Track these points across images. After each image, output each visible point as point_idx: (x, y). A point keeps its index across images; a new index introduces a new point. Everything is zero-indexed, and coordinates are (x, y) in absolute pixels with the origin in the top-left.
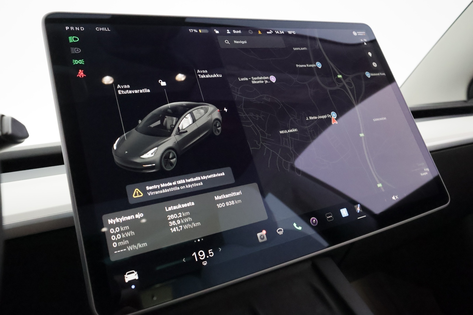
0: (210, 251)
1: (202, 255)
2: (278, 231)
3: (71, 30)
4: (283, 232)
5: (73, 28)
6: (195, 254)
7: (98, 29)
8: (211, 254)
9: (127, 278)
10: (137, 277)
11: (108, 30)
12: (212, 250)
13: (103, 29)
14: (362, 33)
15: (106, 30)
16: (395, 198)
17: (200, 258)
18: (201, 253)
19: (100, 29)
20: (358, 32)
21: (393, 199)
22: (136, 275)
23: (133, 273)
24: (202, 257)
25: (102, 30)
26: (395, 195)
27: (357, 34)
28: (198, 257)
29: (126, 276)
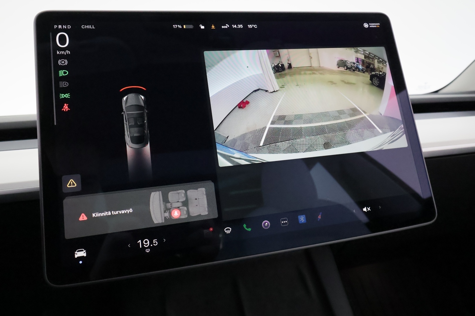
0: (154, 241)
1: (147, 243)
2: (226, 230)
3: (59, 28)
4: (230, 231)
5: (61, 26)
6: (140, 241)
7: (83, 27)
8: (155, 243)
9: (76, 255)
10: (85, 255)
11: (93, 28)
12: (156, 240)
13: (89, 27)
14: (375, 25)
15: (91, 28)
16: (367, 209)
17: (145, 246)
18: (146, 242)
19: (86, 27)
20: (370, 24)
21: (364, 210)
22: (85, 253)
23: (83, 251)
24: (146, 245)
25: (87, 28)
26: (367, 207)
27: (369, 25)
28: (143, 244)
29: (76, 252)
